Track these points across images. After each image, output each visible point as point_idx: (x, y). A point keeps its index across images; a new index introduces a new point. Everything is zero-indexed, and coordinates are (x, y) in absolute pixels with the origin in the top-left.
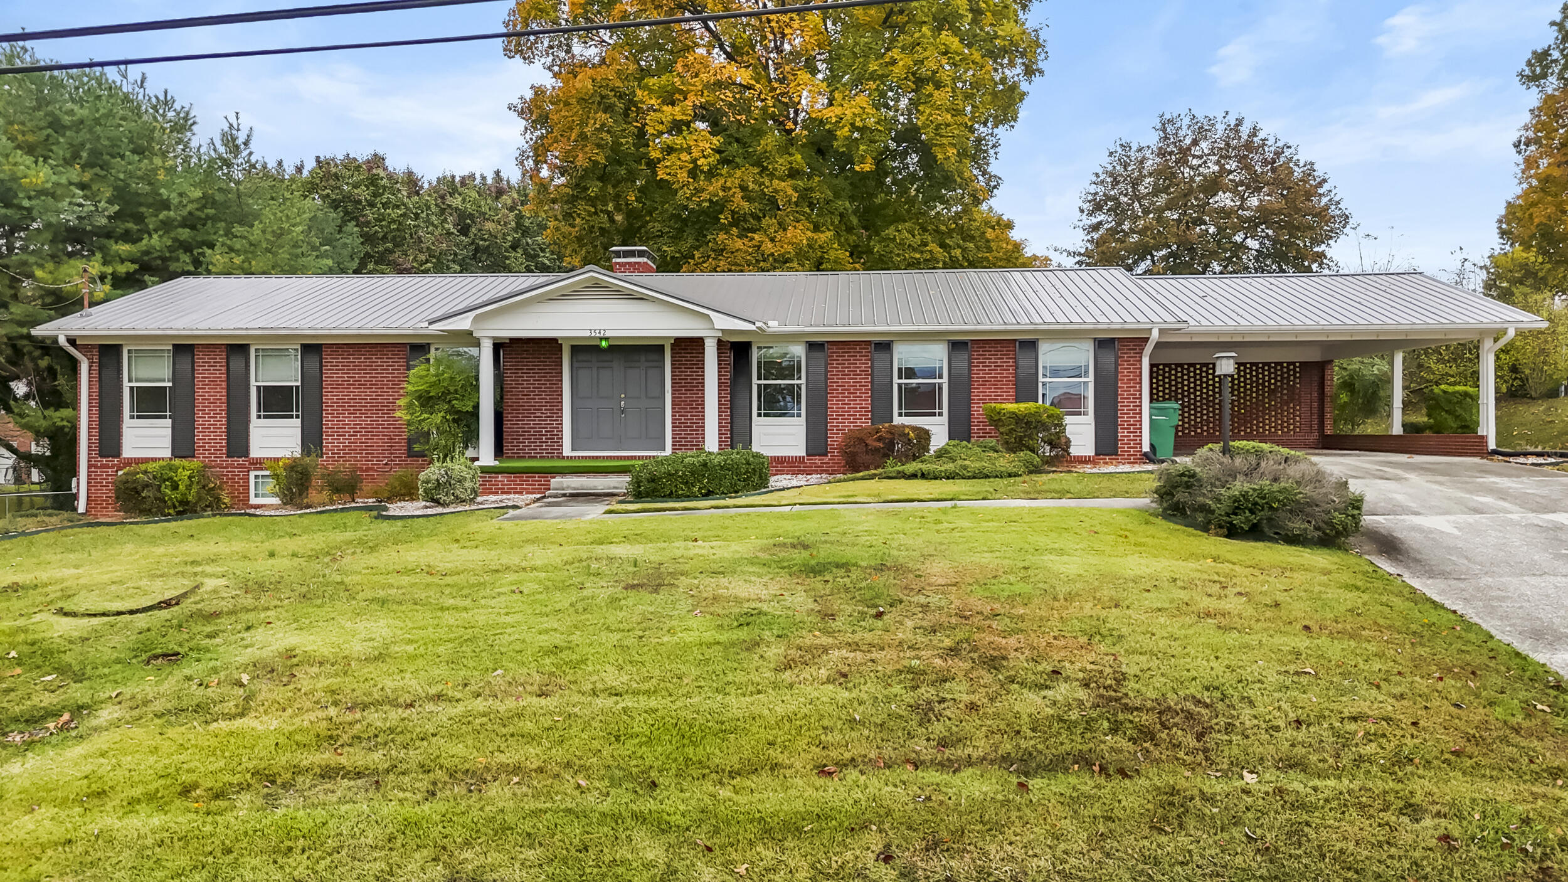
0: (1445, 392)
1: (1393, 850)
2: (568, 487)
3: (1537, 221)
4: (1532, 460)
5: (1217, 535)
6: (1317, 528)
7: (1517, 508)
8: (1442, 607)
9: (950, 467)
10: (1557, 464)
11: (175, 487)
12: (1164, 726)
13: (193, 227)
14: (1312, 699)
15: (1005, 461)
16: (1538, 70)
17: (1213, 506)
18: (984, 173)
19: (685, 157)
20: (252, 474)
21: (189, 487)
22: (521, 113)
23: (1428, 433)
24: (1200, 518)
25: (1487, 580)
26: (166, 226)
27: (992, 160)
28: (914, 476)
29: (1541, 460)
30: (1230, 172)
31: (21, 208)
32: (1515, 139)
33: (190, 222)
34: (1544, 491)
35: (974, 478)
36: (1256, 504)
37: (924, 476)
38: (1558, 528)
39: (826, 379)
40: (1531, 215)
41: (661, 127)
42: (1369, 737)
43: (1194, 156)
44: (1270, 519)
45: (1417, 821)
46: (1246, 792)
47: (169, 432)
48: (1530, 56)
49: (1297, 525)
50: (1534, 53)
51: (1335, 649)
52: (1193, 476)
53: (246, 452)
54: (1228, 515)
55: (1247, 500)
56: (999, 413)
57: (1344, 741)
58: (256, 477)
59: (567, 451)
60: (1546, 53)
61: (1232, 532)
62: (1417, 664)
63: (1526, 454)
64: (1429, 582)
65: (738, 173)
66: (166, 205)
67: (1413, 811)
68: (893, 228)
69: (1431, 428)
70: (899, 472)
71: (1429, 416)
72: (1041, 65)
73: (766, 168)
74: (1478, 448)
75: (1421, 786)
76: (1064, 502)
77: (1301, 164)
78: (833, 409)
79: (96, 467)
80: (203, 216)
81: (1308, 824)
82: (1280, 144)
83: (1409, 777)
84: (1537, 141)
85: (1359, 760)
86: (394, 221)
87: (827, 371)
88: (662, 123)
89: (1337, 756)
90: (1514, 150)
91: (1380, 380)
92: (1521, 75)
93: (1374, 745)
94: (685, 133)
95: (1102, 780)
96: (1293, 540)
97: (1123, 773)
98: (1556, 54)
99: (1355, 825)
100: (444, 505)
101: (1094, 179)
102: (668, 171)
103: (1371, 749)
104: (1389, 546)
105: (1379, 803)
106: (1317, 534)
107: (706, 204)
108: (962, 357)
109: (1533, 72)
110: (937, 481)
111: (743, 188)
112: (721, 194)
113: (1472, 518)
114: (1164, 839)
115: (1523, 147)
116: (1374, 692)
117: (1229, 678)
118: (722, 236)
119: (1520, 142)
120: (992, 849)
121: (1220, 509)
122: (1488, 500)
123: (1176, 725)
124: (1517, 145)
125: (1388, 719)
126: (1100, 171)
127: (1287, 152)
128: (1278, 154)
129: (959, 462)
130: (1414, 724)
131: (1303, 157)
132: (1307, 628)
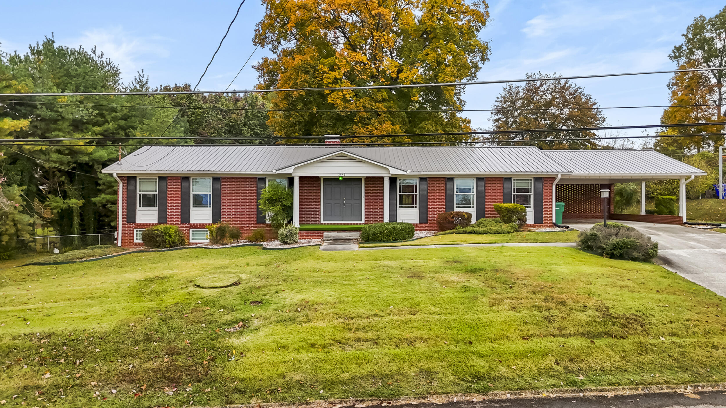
0: (663, 198)
1: (713, 359)
2: (331, 236)
3: (677, 119)
4: (702, 226)
5: (607, 257)
6: (643, 255)
7: (705, 247)
8: (695, 283)
9: (484, 229)
10: (711, 228)
11: (170, 236)
12: (629, 324)
13: (125, 120)
14: (673, 315)
15: (505, 227)
16: (677, 55)
17: (605, 247)
18: (459, 99)
19: (340, 94)
20: (191, 230)
21: (175, 236)
22: (258, 69)
23: (656, 214)
24: (599, 251)
25: (706, 274)
26: (114, 119)
27: (462, 94)
28: (470, 233)
29: (705, 227)
30: (557, 98)
31: (57, 111)
32: (668, 83)
33: (125, 118)
34: (712, 240)
35: (495, 234)
36: (622, 246)
37: (475, 233)
38: (724, 254)
39: (427, 192)
40: (675, 116)
41: (329, 81)
42: (695, 326)
43: (541, 92)
44: (626, 252)
45: (717, 350)
46: (663, 343)
47: (156, 213)
48: (673, 48)
49: (636, 254)
50: (675, 47)
51: (672, 298)
52: (596, 235)
53: (188, 221)
54: (611, 250)
55: (619, 245)
56: (501, 208)
57: (688, 328)
58: (193, 231)
59: (322, 221)
60: (681, 47)
61: (612, 256)
62: (699, 303)
63: (699, 224)
64: (687, 275)
65: (362, 100)
66: (114, 110)
67: (714, 347)
68: (424, 123)
69: (657, 212)
70: (464, 231)
71: (656, 207)
72: (488, 57)
73: (373, 98)
74: (678, 221)
75: (716, 340)
76: (538, 244)
77: (585, 95)
78: (430, 205)
79: (125, 227)
80: (130, 115)
81: (686, 352)
82: (577, 87)
83: (710, 338)
84: (676, 84)
85: (694, 333)
86: (199, 115)
87: (427, 190)
88: (330, 79)
89: (687, 332)
90: (667, 88)
91: (633, 192)
92: (670, 56)
93: (696, 328)
94: (340, 83)
95: (616, 340)
96: (634, 259)
97: (622, 337)
98: (685, 48)
99: (699, 351)
100: (289, 244)
101: (497, 99)
102: (332, 99)
103: (696, 329)
104: (667, 261)
105: (705, 345)
106: (643, 257)
107: (349, 113)
108: (482, 184)
109: (675, 55)
110: (481, 235)
111: (364, 107)
112: (355, 109)
113: (692, 251)
114: (643, 357)
115: (671, 86)
116: (689, 312)
117: (641, 308)
118: (355, 127)
119: (670, 84)
120: (590, 360)
121: (608, 248)
122: (694, 243)
123: (633, 323)
124: (668, 86)
125: (698, 320)
126: (499, 96)
127: (580, 91)
128: (576, 91)
129: (488, 227)
130: (707, 322)
131: (586, 92)
132: (658, 291)
